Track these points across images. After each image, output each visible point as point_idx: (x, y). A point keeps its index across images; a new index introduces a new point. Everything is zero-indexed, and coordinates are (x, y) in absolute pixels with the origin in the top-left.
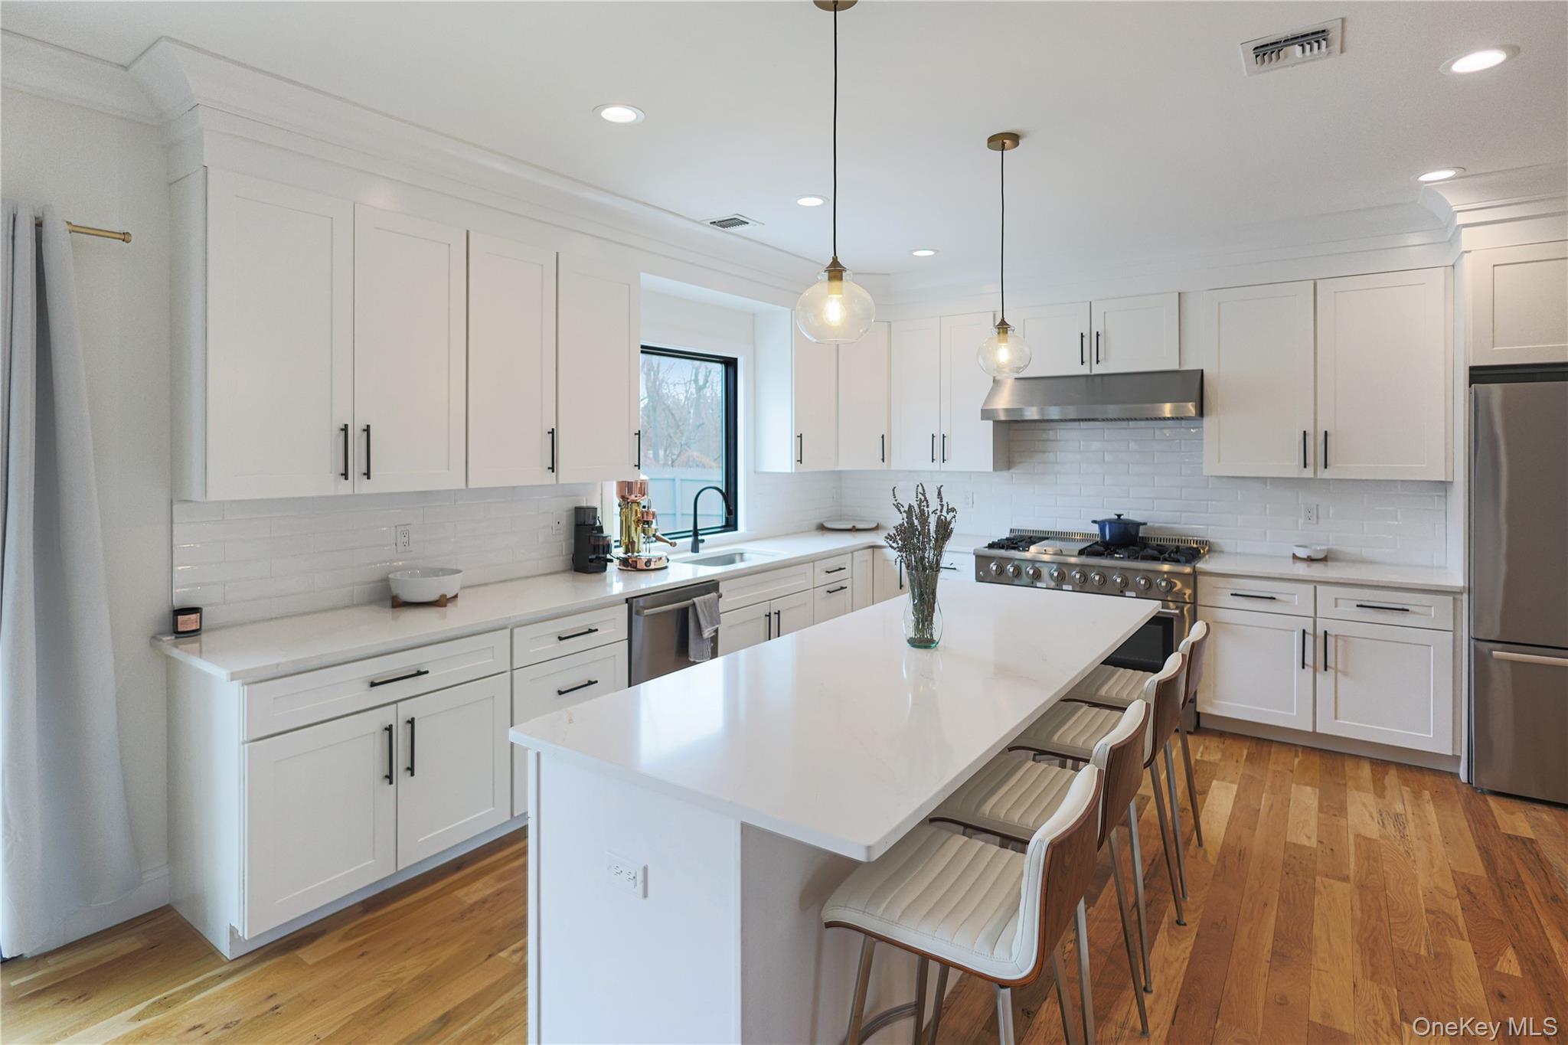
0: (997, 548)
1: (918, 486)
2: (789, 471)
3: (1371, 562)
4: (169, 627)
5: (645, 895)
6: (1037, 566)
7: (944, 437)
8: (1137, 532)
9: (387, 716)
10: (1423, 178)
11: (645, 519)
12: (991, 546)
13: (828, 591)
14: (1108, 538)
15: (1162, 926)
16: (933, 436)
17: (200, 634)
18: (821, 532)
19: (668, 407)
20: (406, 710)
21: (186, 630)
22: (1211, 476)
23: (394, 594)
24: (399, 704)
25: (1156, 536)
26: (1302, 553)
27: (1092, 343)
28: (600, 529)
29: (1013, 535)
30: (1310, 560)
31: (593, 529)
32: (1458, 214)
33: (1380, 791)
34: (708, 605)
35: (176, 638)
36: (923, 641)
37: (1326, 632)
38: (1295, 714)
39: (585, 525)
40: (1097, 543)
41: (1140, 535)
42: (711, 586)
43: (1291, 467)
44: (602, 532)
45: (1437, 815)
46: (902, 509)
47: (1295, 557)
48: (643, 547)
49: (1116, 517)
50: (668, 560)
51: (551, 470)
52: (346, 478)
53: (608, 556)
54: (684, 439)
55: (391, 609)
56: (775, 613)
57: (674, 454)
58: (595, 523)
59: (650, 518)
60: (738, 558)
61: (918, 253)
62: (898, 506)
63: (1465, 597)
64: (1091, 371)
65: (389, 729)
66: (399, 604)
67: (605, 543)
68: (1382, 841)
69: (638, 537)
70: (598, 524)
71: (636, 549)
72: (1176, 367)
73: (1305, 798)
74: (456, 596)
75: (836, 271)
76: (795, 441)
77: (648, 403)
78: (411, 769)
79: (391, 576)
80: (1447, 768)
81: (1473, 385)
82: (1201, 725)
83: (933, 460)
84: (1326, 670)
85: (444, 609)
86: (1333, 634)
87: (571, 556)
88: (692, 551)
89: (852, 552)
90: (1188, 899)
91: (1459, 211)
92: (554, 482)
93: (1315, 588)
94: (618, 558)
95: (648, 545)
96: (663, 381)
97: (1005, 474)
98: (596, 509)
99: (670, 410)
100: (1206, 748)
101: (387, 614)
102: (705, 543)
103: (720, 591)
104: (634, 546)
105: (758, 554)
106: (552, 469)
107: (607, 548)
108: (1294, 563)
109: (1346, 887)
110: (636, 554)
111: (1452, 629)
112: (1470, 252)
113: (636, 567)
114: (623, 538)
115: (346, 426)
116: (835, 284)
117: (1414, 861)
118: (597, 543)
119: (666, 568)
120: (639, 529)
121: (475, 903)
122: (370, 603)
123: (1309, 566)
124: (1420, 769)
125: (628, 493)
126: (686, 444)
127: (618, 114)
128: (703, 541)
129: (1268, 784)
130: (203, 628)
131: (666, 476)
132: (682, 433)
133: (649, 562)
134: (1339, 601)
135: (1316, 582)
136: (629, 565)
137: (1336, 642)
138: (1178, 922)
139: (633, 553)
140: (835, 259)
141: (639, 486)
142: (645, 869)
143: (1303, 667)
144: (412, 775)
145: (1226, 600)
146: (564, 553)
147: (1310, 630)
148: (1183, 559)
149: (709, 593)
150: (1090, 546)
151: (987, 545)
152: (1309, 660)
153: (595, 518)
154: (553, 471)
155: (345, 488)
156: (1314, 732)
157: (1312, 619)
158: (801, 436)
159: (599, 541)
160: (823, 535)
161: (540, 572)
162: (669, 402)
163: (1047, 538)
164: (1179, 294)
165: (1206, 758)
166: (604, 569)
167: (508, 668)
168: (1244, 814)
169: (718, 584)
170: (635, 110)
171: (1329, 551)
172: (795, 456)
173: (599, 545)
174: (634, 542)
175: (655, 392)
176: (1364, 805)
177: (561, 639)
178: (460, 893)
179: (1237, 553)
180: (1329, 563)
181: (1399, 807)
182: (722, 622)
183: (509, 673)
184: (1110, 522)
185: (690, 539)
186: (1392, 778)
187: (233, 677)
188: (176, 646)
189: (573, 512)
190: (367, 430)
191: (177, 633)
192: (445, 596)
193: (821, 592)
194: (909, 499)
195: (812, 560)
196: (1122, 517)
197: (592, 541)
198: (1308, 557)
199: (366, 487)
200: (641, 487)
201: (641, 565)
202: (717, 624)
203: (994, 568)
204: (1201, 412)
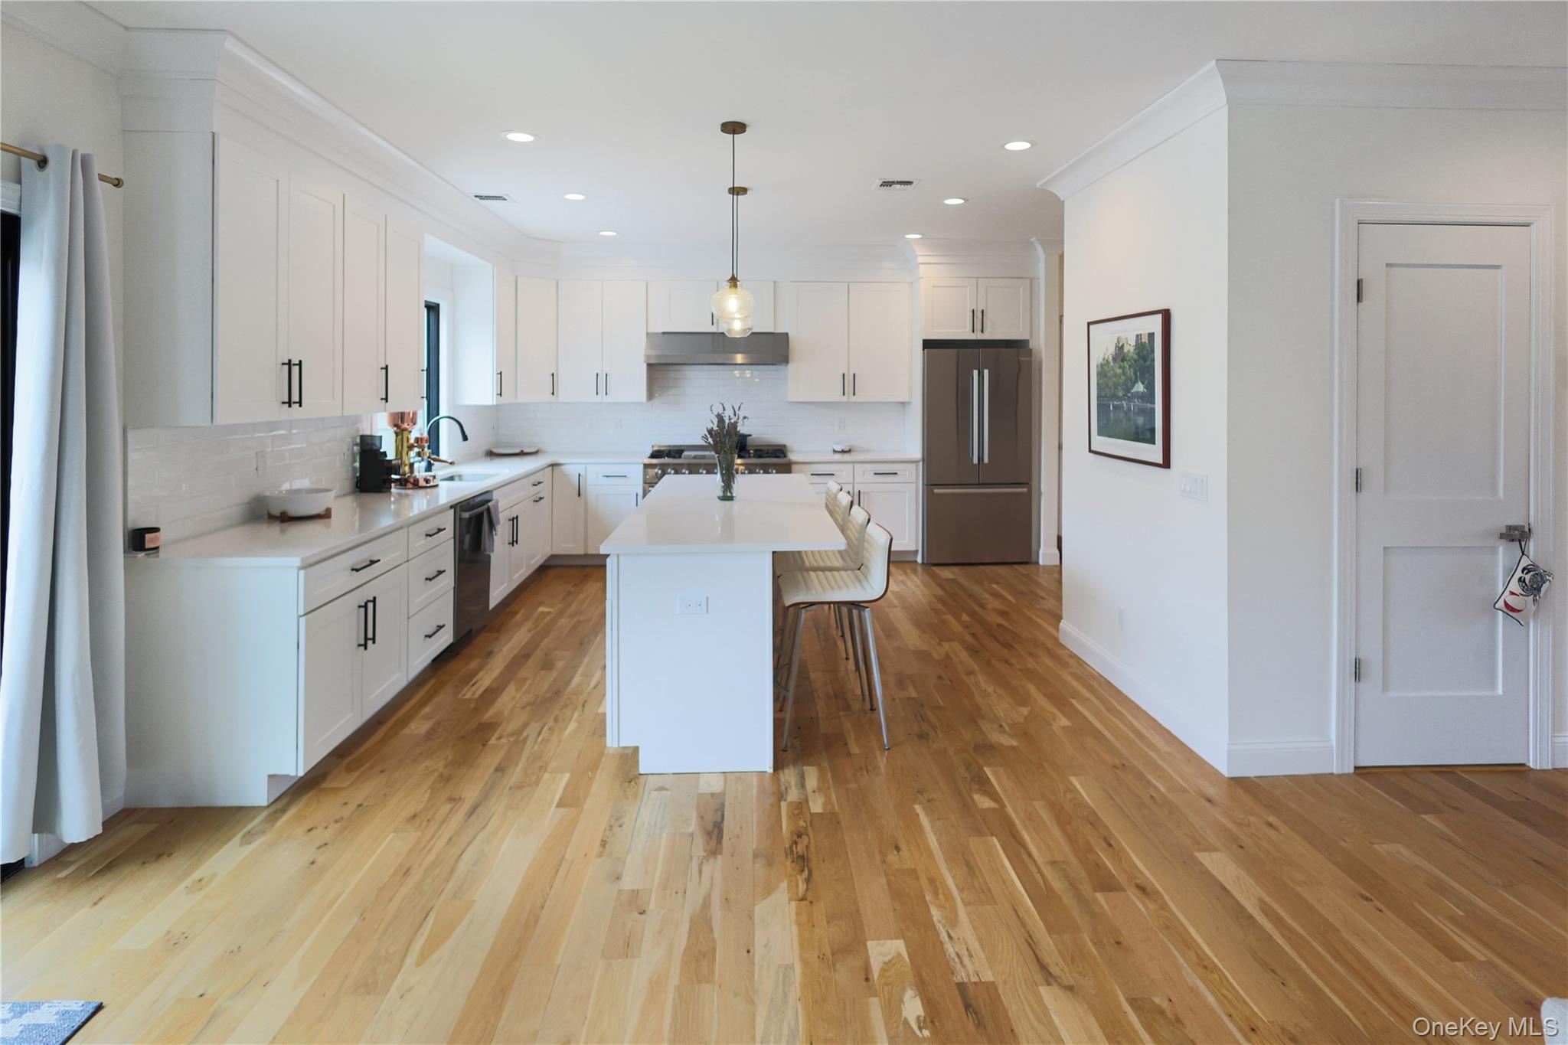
0: (657, 457)
2: (490, 403)
7: (606, 375)
8: (746, 441)
10: (906, 237)
11: (420, 444)
12: (651, 456)
16: (597, 376)
17: (157, 550)
18: (489, 458)
21: (150, 546)
22: (791, 402)
25: (753, 444)
26: (836, 449)
28: (384, 454)
29: (654, 450)
30: (843, 452)
31: (377, 455)
36: (728, 496)
37: (859, 491)
39: (370, 451)
41: (748, 443)
42: (490, 495)
43: (836, 395)
44: (386, 456)
47: (835, 451)
51: (384, 401)
52: (290, 406)
56: (515, 518)
58: (379, 449)
59: (424, 443)
60: (456, 478)
63: (921, 463)
69: (411, 460)
70: (382, 449)
76: (496, 378)
80: (911, 558)
81: (926, 350)
83: (597, 393)
86: (863, 492)
87: (357, 479)
91: (920, 256)
93: (854, 467)
106: (386, 399)
108: (835, 454)
110: (416, 474)
111: (914, 481)
112: (920, 277)
113: (417, 486)
115: (290, 361)
119: (438, 485)
123: (843, 455)
124: (901, 562)
125: (399, 422)
133: (427, 480)
134: (864, 472)
136: (411, 484)
137: (864, 496)
139: (413, 473)
141: (411, 416)
144: (374, 643)
146: (350, 477)
151: (647, 455)
154: (387, 402)
155: (289, 414)
157: (852, 485)
158: (501, 373)
160: (491, 460)
163: (683, 450)
164: (775, 282)
166: (388, 489)
167: (407, 559)
169: (492, 493)
171: (849, 446)
172: (496, 390)
177: (428, 536)
179: (804, 451)
180: (854, 453)
183: (407, 563)
187: (301, 562)
189: (358, 440)
190: (300, 364)
193: (531, 501)
195: (527, 475)
198: (841, 450)
200: (413, 418)
201: (422, 483)
204: (786, 359)
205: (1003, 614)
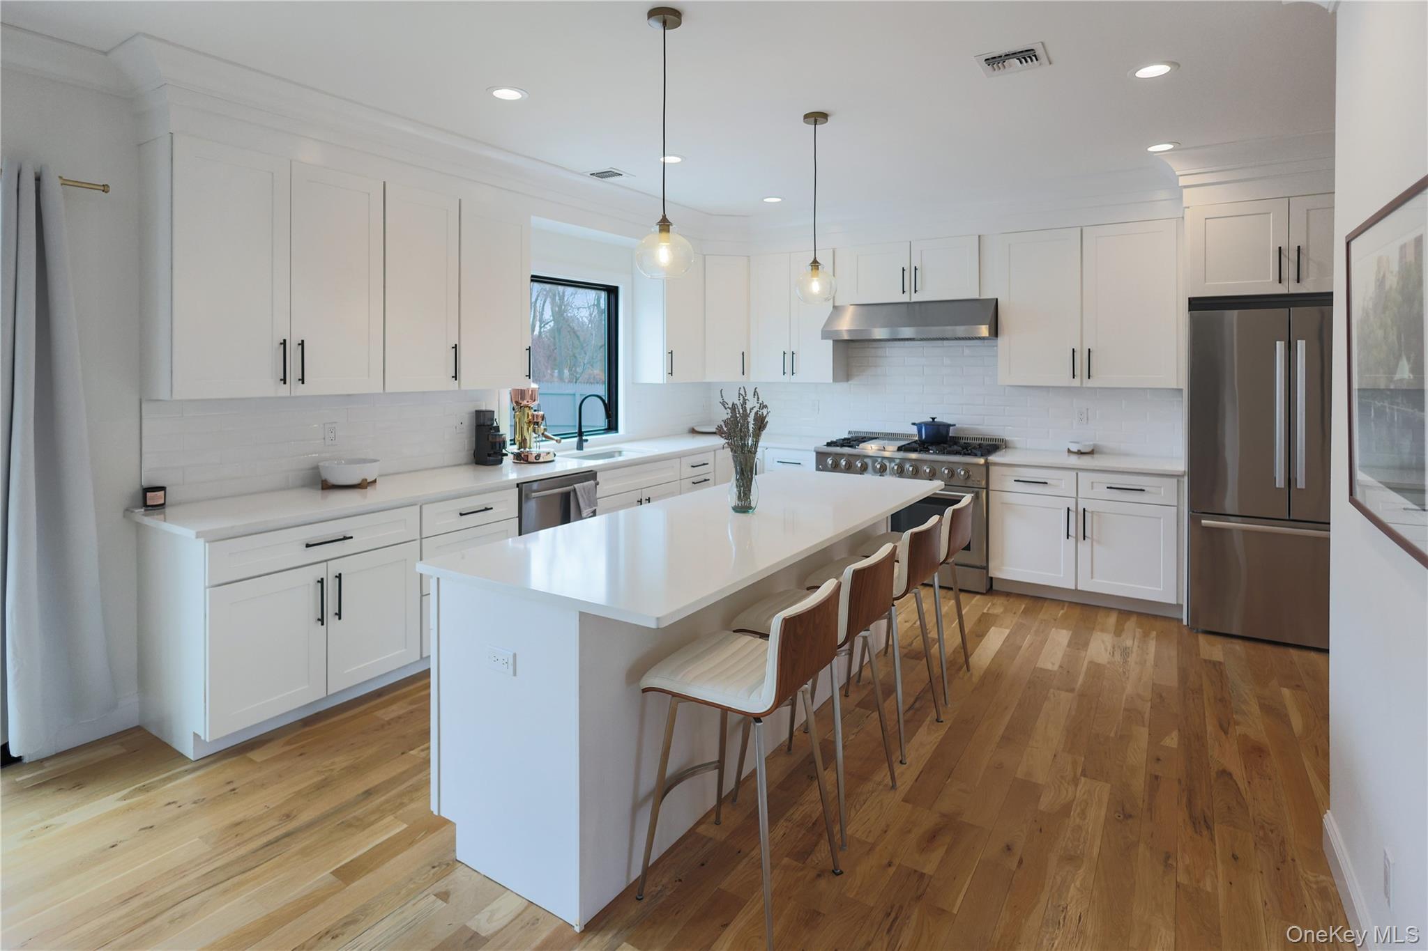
0: (834, 446)
1: (740, 388)
2: (662, 382)
3: (1127, 455)
4: (140, 502)
5: (515, 674)
6: (865, 460)
7: (793, 353)
8: (948, 432)
9: (319, 571)
10: (1150, 149)
11: (535, 420)
12: (829, 444)
13: (694, 483)
14: (924, 437)
15: (925, 723)
16: (784, 353)
17: (164, 508)
18: (691, 435)
19: (573, 329)
20: (335, 567)
21: (155, 503)
22: (1008, 386)
23: (324, 479)
24: (329, 562)
25: (962, 436)
26: (1074, 448)
27: (911, 276)
28: (497, 429)
29: (850, 436)
30: (1080, 453)
31: (491, 429)
32: (1180, 178)
33: (1118, 632)
34: (586, 491)
35: (145, 510)
36: (744, 507)
37: (1084, 509)
38: (1062, 575)
39: (484, 425)
40: (915, 442)
41: (950, 435)
42: (590, 475)
43: (1065, 379)
44: (499, 431)
45: (1156, 648)
46: (727, 406)
47: (1069, 451)
48: (533, 445)
49: (931, 420)
50: (555, 455)
51: (454, 379)
52: (285, 383)
53: (504, 451)
54: (587, 358)
55: (320, 492)
56: (646, 500)
57: (577, 373)
58: (493, 424)
59: (540, 420)
60: (615, 454)
61: (767, 200)
62: (724, 404)
63: (1186, 479)
64: (910, 299)
65: (322, 581)
66: (328, 487)
67: (501, 440)
68: (1108, 666)
69: (531, 437)
70: (495, 424)
71: (528, 446)
72: (976, 296)
73: (1060, 638)
74: (375, 481)
75: (665, 225)
76: (667, 357)
77: (554, 326)
78: (339, 615)
79: (320, 464)
80: (1173, 614)
81: (1191, 313)
82: (994, 588)
83: (784, 373)
84: (1084, 539)
85: (364, 490)
86: (1090, 511)
87: (473, 452)
88: (578, 449)
89: (715, 451)
90: (949, 706)
91: (1181, 175)
92: (457, 388)
93: (1077, 474)
94: (512, 453)
95: (538, 444)
96: (568, 304)
97: (844, 385)
98: (493, 412)
99: (574, 332)
100: (993, 604)
101: (318, 494)
102: (588, 442)
103: (598, 479)
104: (526, 443)
105: (632, 451)
106: (456, 377)
107: (503, 444)
108: (1069, 456)
109: (1070, 695)
110: (527, 450)
111: (1176, 504)
112: (1188, 208)
113: (527, 461)
114: (517, 437)
115: (285, 341)
116: (664, 235)
117: (1128, 678)
118: (494, 440)
119: (553, 461)
120: (531, 428)
121: (392, 719)
122: (303, 486)
123: (1079, 458)
124: (1155, 617)
125: (520, 400)
126: (589, 363)
127: (507, 94)
128: (587, 440)
129: (1034, 629)
130: (167, 503)
131: (567, 392)
132: (586, 354)
133: (538, 456)
134: (1095, 484)
135: (1078, 470)
136: (521, 458)
137: (1092, 517)
138: (937, 721)
139: (525, 449)
140: (664, 217)
141: (530, 393)
142: (515, 655)
143: (1068, 538)
144: (340, 618)
145: (1011, 485)
146: (466, 448)
147: (1073, 508)
148: (979, 453)
149: (588, 481)
150: (909, 444)
151: (826, 444)
152: (1072, 532)
153: (492, 419)
154: (456, 379)
155: (284, 390)
156: (1076, 589)
157: (1074, 499)
158: (672, 353)
159: (496, 438)
160: (692, 437)
161: (446, 465)
162: (574, 325)
163: (876, 438)
164: (979, 236)
165: (990, 612)
166: (501, 462)
167: (419, 537)
168: (1010, 648)
169: (596, 473)
170: (522, 91)
171: (1095, 446)
172: (666, 370)
173: (495, 443)
174: (525, 439)
175: (559, 315)
176: (1103, 642)
177: (461, 514)
178: (379, 713)
179: (1026, 449)
180: (1095, 456)
181: (1129, 643)
182: (598, 504)
183: (419, 541)
184: (926, 424)
185: (576, 439)
186: (1131, 624)
187: (198, 535)
188: (146, 515)
189: (474, 415)
190: (302, 343)
191: (145, 505)
192: (366, 480)
193: (688, 483)
194: (733, 398)
195: (679, 456)
196: (936, 420)
197: (490, 439)
198: (1079, 451)
199: (301, 390)
200: (532, 394)
201: (531, 459)
202: (595, 506)
203: (830, 462)
204: (995, 332)
205: (1254, 752)
